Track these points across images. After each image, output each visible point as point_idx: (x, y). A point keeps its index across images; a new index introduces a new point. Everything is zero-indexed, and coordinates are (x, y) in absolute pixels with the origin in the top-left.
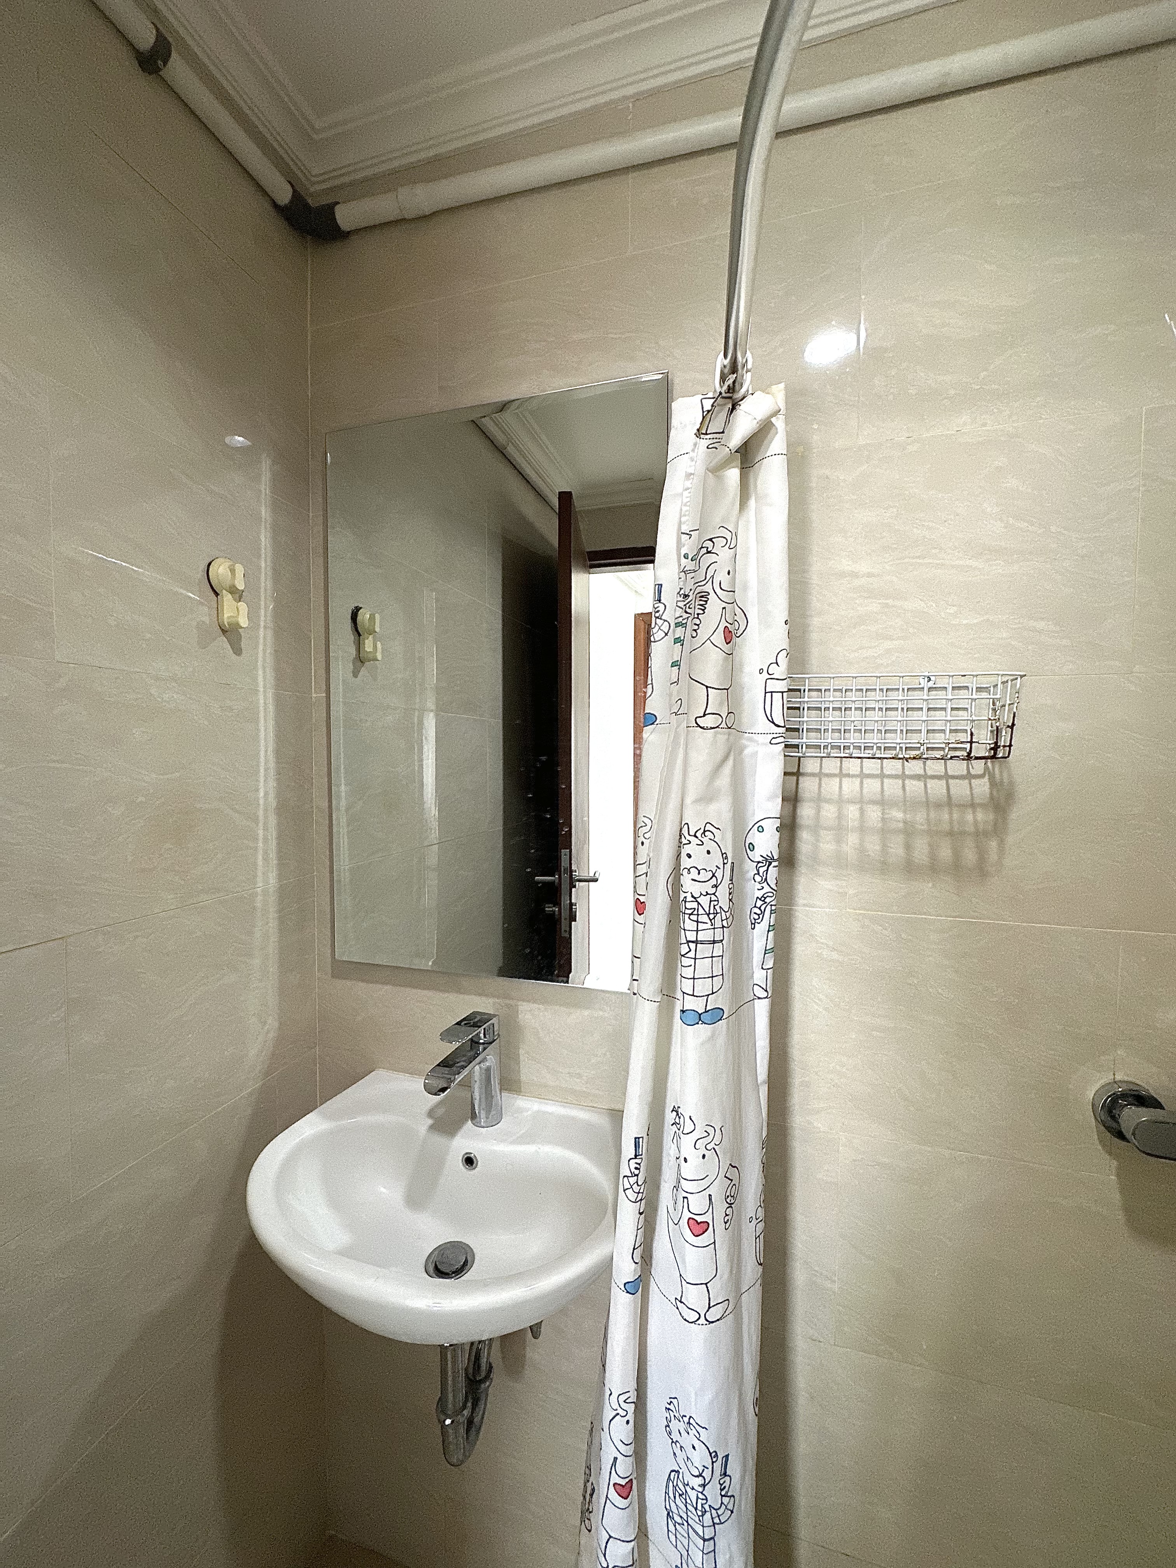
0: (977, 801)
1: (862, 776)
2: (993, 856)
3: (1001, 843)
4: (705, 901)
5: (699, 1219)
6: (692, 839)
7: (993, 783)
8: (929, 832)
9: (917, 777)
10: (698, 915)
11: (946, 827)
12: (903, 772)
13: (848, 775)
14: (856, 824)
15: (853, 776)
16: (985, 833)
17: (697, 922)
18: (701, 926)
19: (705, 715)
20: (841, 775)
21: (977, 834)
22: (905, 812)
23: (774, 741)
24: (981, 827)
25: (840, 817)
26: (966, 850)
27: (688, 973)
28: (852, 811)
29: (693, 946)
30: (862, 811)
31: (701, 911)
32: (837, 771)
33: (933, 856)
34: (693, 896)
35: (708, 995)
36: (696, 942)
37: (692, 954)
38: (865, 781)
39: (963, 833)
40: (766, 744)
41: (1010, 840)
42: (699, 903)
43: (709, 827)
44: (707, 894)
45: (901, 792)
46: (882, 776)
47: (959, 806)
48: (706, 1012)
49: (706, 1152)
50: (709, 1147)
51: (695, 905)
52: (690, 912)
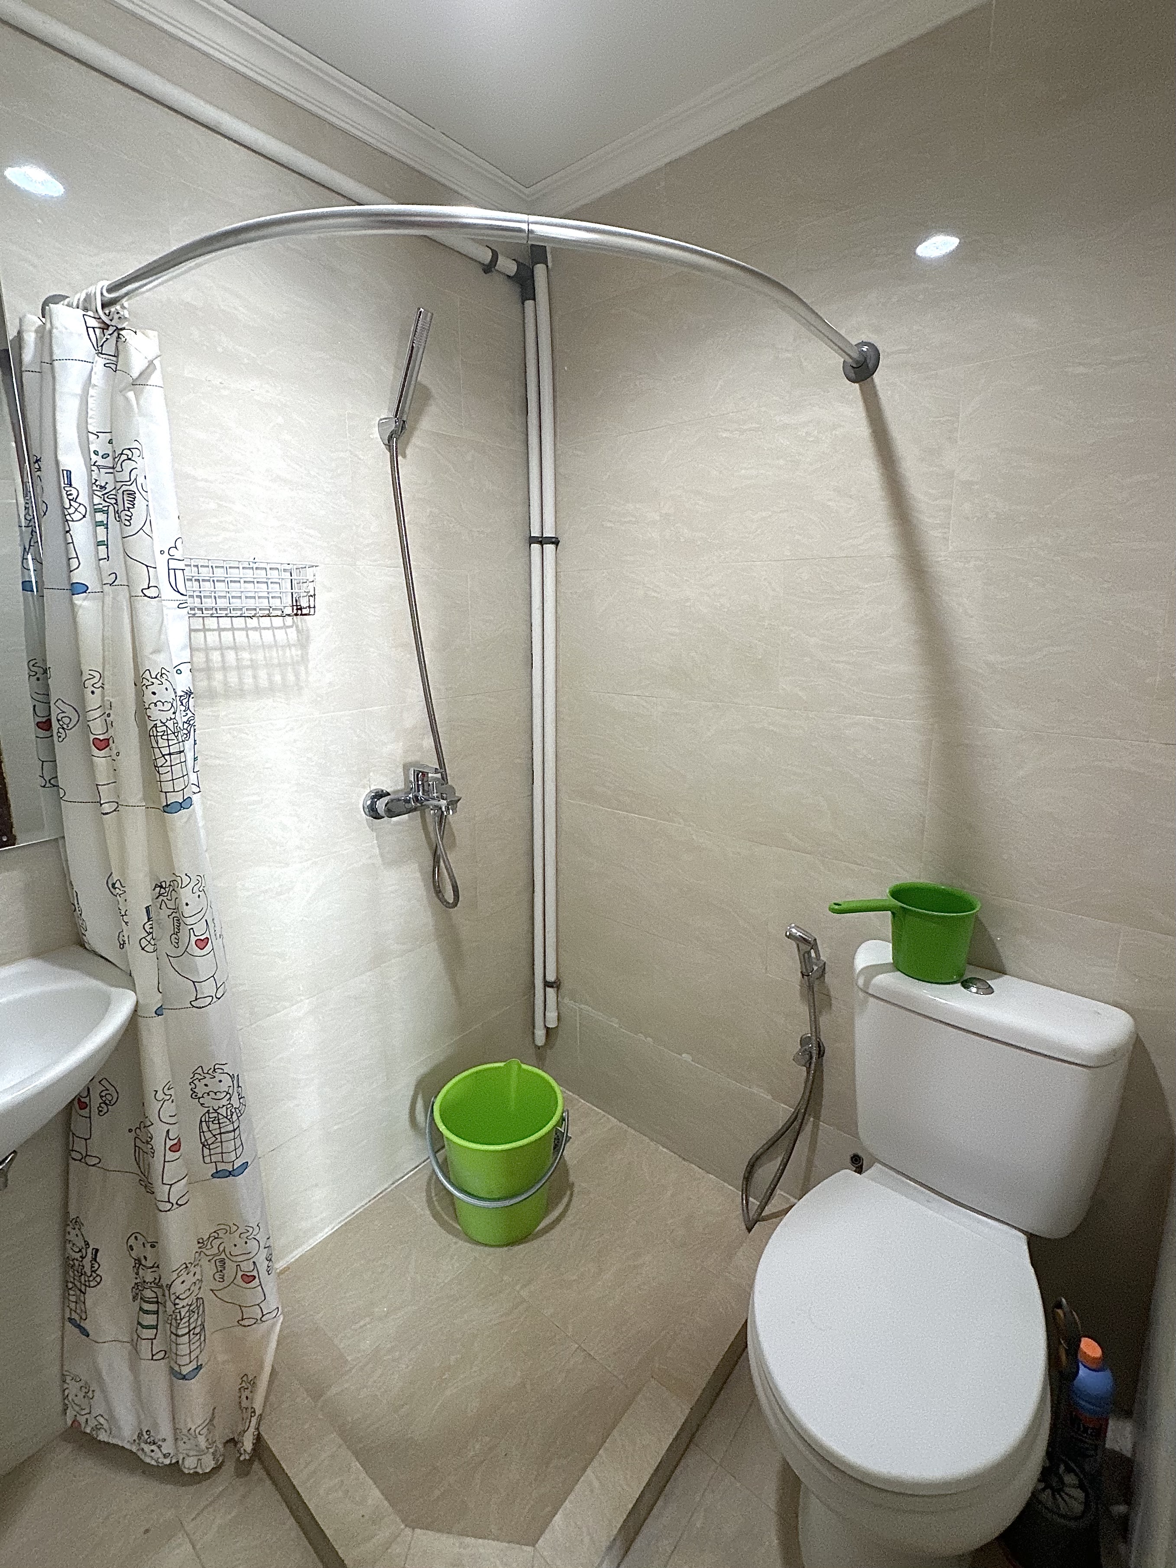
0: (292, 642)
1: (220, 630)
2: (303, 676)
3: (306, 667)
4: (170, 724)
5: (202, 938)
6: (154, 680)
7: (298, 631)
8: (266, 666)
9: (255, 629)
10: (168, 735)
11: (276, 661)
12: (246, 626)
13: (209, 630)
14: (220, 665)
15: (214, 630)
16: (298, 662)
17: (168, 740)
18: (171, 743)
19: (149, 588)
20: (205, 630)
21: (293, 664)
22: (250, 653)
23: (181, 606)
24: (295, 658)
25: (208, 660)
26: (289, 674)
27: (169, 777)
28: (216, 656)
29: (167, 757)
30: (222, 655)
31: (169, 732)
32: (201, 627)
33: (271, 682)
34: (162, 722)
35: (183, 790)
36: (170, 754)
37: (168, 763)
38: (222, 633)
39: (286, 664)
40: (175, 609)
41: (310, 666)
42: (167, 727)
43: (164, 671)
44: (171, 719)
45: (246, 640)
46: (233, 629)
47: (282, 646)
48: (184, 800)
49: (200, 893)
50: (201, 889)
51: (164, 728)
52: (162, 734)
